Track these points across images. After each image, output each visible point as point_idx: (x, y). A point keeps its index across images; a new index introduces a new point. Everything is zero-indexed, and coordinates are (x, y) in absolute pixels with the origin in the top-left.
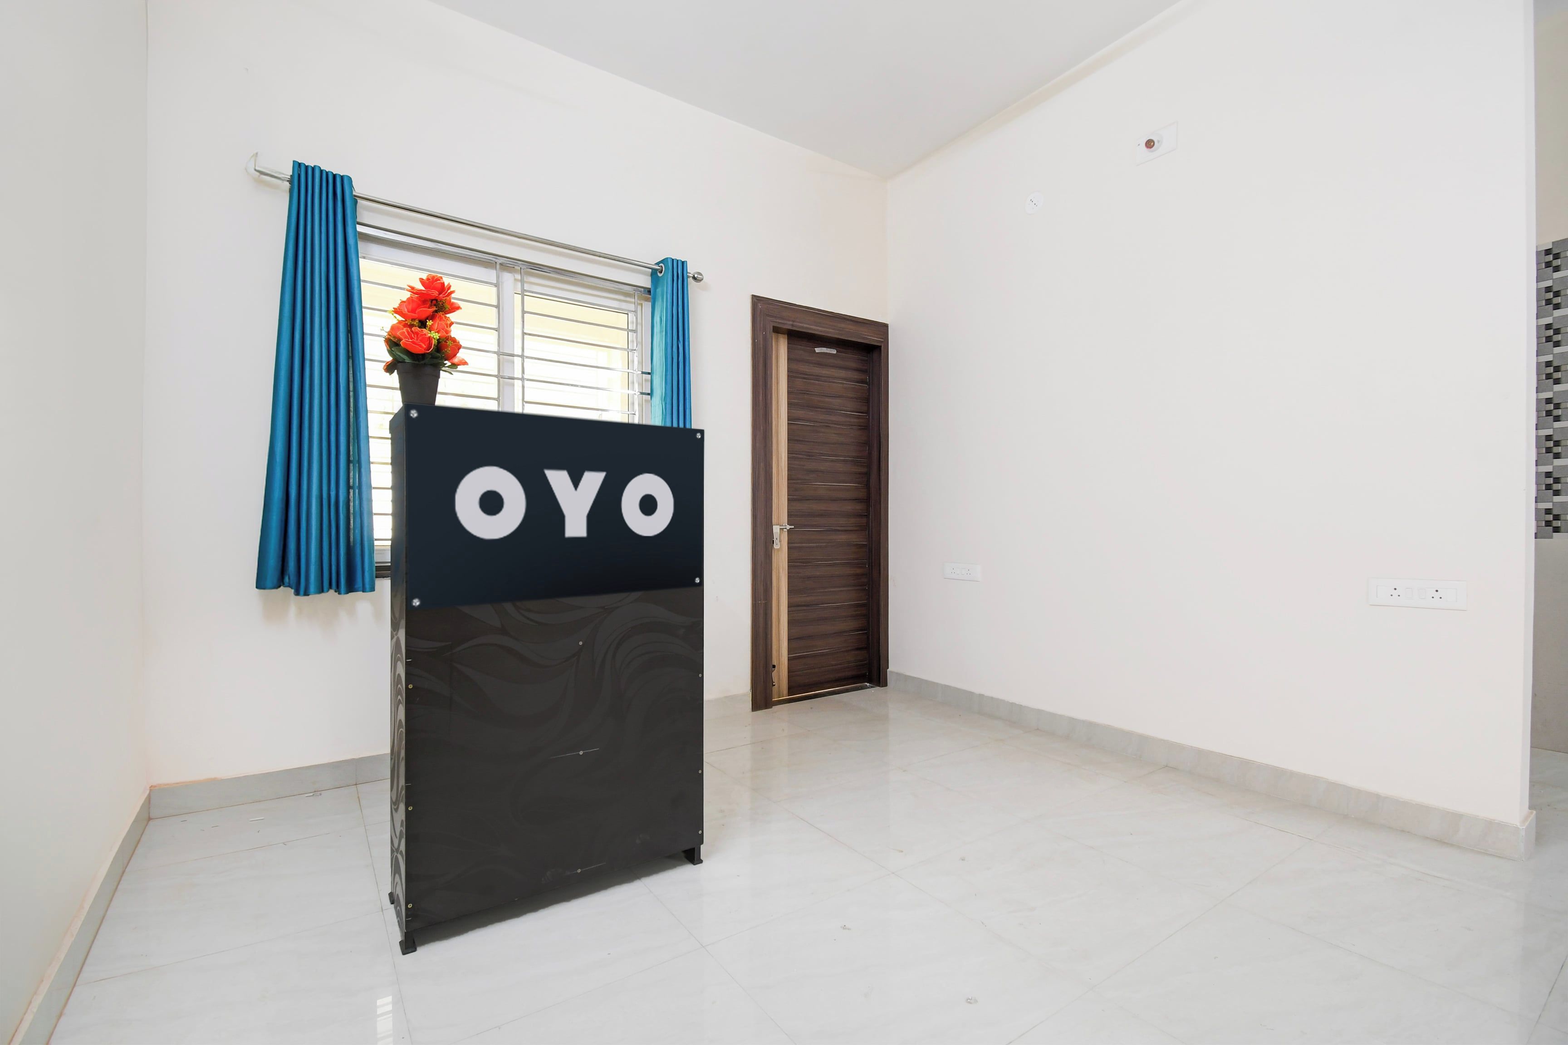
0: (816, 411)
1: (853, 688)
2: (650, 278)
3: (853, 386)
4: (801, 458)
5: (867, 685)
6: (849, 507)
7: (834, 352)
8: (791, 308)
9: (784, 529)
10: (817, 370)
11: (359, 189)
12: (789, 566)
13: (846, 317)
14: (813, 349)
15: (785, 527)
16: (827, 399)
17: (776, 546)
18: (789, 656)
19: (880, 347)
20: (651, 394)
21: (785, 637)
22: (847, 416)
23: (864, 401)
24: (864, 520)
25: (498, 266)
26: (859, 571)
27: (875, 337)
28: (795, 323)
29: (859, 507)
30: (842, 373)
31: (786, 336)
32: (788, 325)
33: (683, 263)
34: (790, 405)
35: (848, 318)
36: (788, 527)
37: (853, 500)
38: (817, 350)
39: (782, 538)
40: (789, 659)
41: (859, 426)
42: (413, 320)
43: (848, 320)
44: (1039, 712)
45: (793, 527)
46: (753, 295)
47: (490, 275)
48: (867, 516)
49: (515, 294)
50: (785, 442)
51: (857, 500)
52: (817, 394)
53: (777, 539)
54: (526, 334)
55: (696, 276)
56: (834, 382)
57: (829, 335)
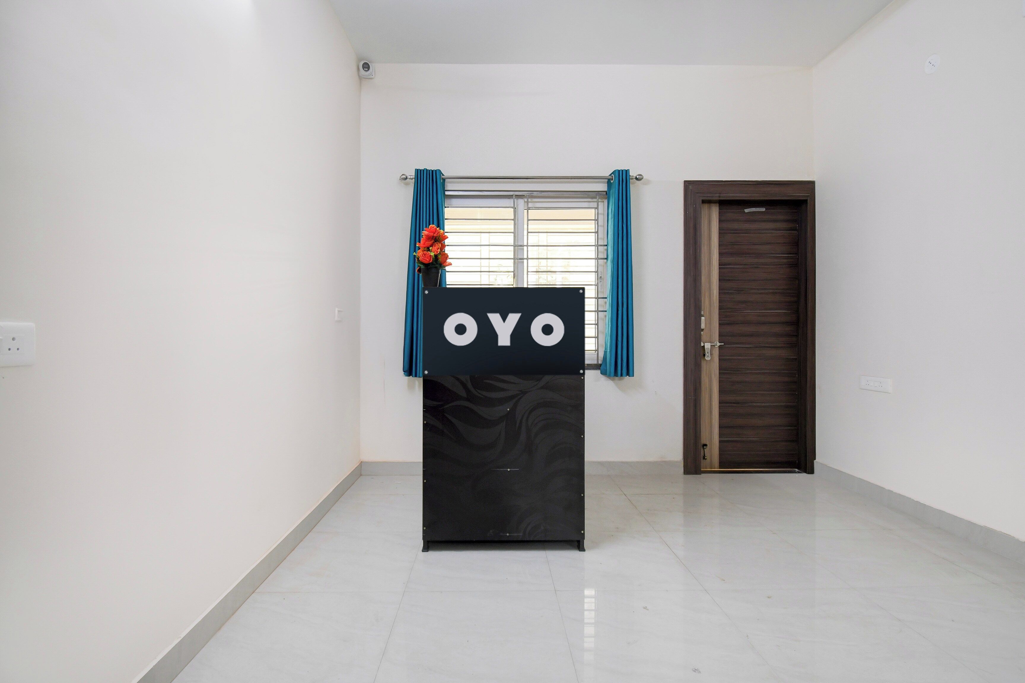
0: (745, 257)
1: (782, 470)
2: (607, 184)
3: (783, 234)
4: (731, 293)
5: (795, 470)
6: (777, 329)
7: (763, 210)
8: (720, 184)
9: (715, 345)
10: (747, 226)
11: (446, 173)
12: (720, 373)
13: (770, 182)
14: (742, 210)
15: (716, 344)
16: (757, 247)
17: (708, 358)
18: (720, 439)
19: (806, 201)
20: (607, 259)
21: (716, 424)
22: (777, 257)
23: (793, 245)
24: (794, 339)
25: (514, 197)
26: (786, 379)
27: (802, 193)
28: (721, 195)
29: (788, 329)
30: (771, 225)
31: (718, 204)
32: (716, 198)
33: (626, 171)
34: (721, 254)
35: (772, 182)
36: (718, 344)
37: (783, 323)
38: (747, 211)
39: (714, 352)
40: (720, 442)
41: (790, 265)
42: (425, 248)
43: (772, 184)
44: (941, 512)
45: (723, 344)
46: (685, 182)
47: (510, 202)
48: (797, 336)
49: (525, 210)
50: (716, 282)
51: (786, 323)
52: (747, 243)
53: (708, 353)
54: (529, 232)
55: (638, 177)
56: (763, 233)
57: (753, 199)
